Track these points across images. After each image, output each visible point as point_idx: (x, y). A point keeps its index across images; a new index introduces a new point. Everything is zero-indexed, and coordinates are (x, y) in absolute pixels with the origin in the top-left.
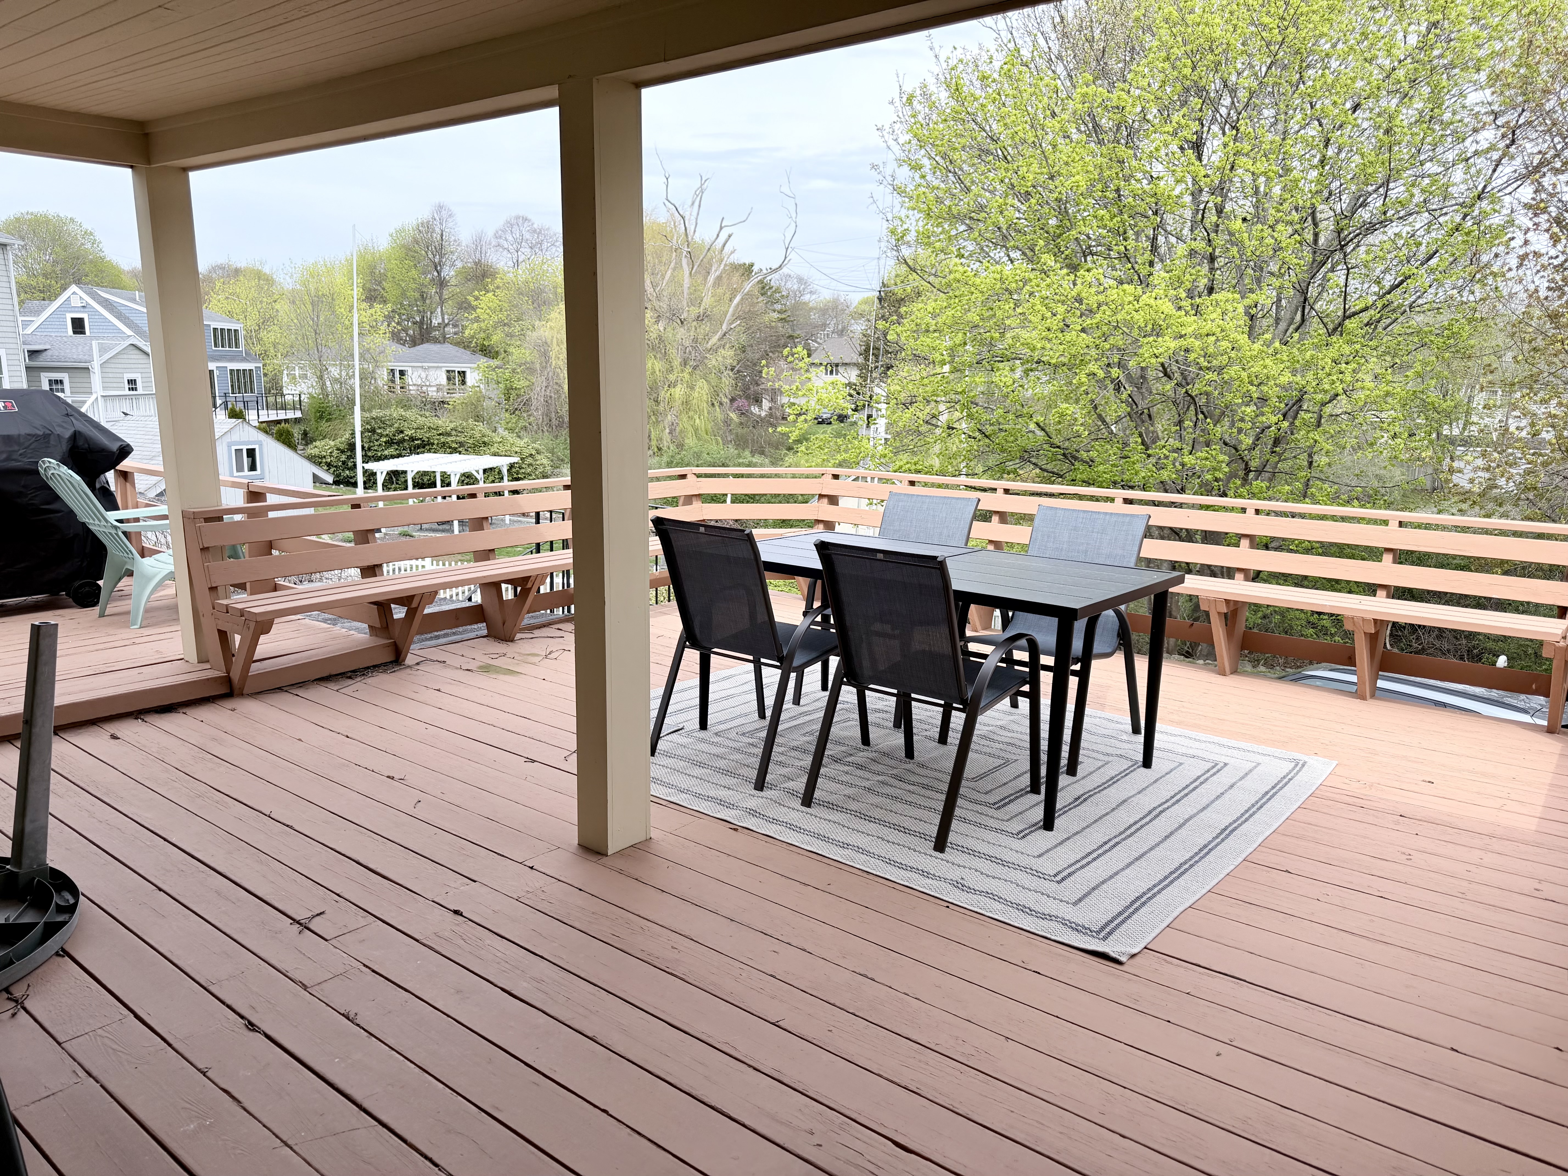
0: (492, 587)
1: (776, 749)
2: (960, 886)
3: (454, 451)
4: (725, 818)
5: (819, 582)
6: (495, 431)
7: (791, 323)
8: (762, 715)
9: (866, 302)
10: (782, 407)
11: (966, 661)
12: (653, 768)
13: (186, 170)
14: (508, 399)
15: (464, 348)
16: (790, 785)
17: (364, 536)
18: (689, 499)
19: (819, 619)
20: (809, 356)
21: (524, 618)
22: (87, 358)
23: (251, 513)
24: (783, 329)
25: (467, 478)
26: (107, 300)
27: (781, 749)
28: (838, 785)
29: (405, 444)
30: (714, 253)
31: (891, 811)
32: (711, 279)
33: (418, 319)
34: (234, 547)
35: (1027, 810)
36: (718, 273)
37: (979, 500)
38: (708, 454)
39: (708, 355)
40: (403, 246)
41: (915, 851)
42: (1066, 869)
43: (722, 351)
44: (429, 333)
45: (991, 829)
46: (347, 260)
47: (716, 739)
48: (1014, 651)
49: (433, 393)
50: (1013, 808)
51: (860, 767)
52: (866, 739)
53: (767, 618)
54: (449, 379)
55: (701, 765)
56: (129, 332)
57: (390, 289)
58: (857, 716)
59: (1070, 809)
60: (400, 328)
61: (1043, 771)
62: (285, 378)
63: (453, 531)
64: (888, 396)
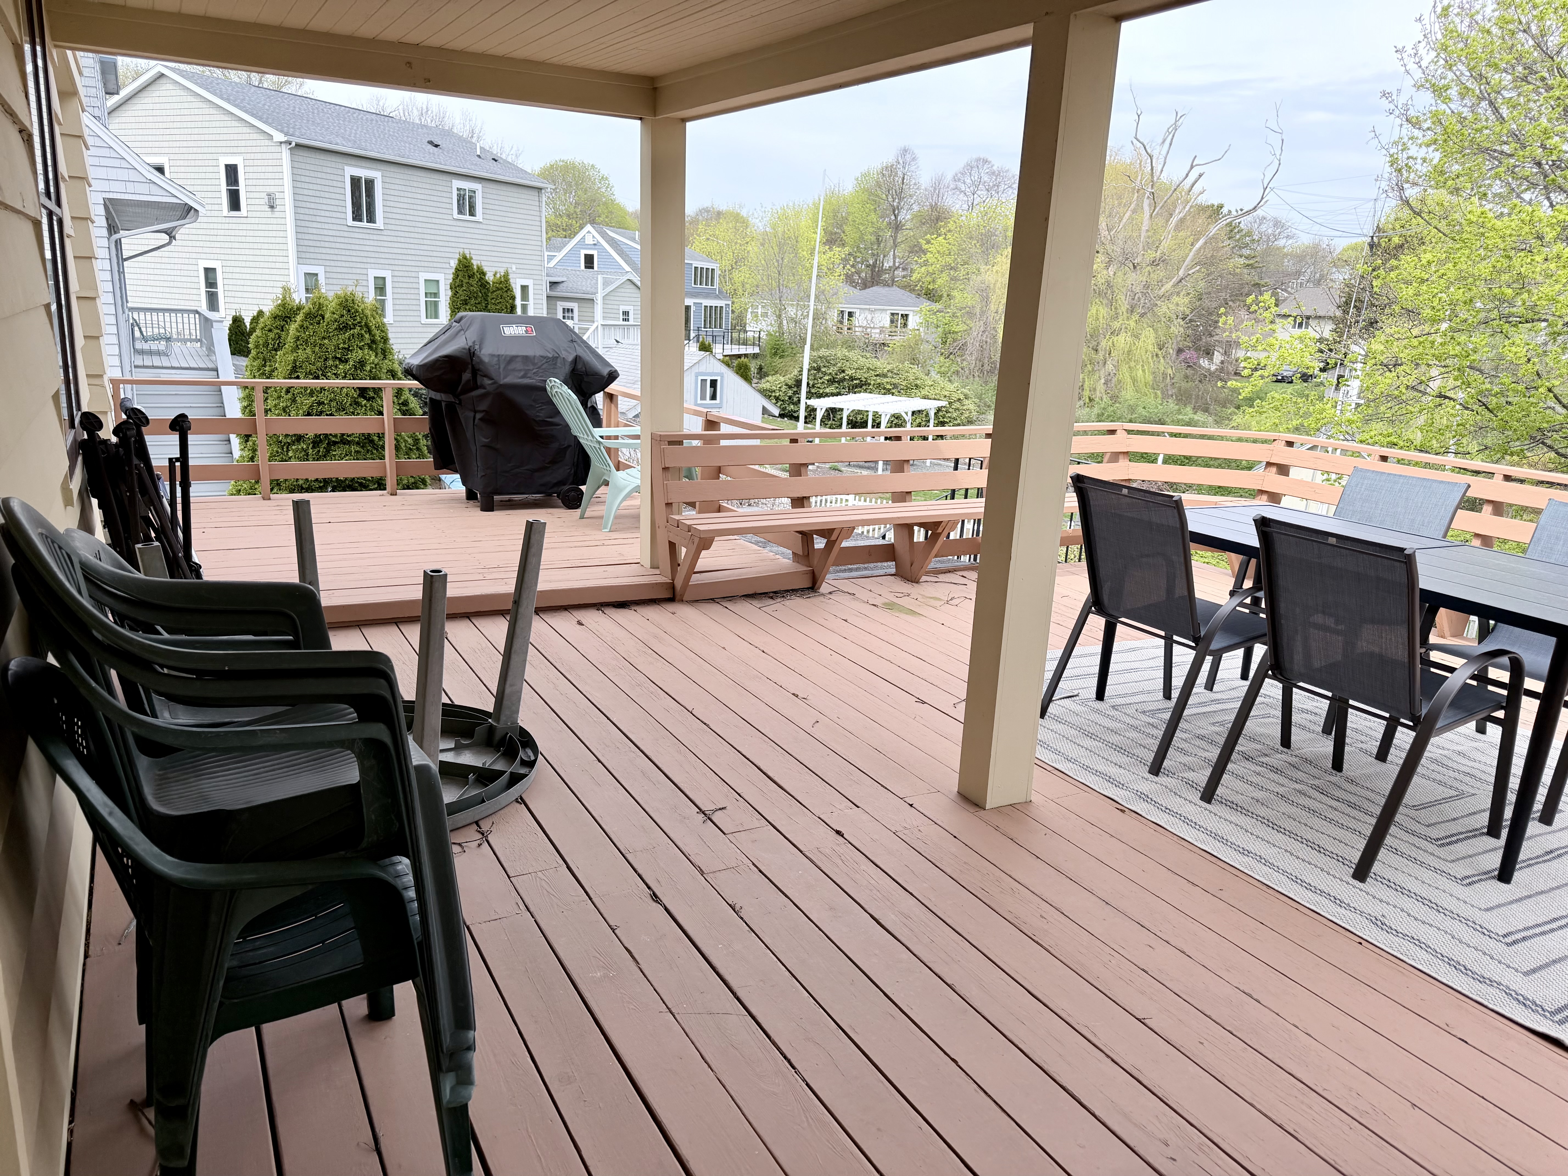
0: (905, 528)
1: (1178, 734)
2: (1379, 923)
3: (888, 392)
4: (1112, 797)
5: (1253, 561)
6: (927, 375)
7: (1258, 270)
8: (1167, 696)
9: (1354, 248)
10: (1237, 361)
11: (1425, 673)
12: (1041, 730)
13: (684, 120)
14: (945, 343)
15: (910, 291)
16: (1190, 775)
17: (797, 469)
18: (1115, 457)
19: (1248, 601)
20: (1277, 305)
21: (931, 561)
22: (593, 290)
23: (707, 440)
24: (1250, 277)
25: (897, 420)
26: (613, 239)
27: (1184, 736)
28: (1246, 786)
29: (845, 383)
30: (1181, 193)
31: (1306, 825)
32: (1174, 220)
33: (871, 262)
34: (689, 470)
35: (1480, 854)
36: (1181, 215)
37: (1469, 486)
38: (1144, 408)
39: (1159, 303)
40: (865, 190)
41: (1328, 874)
42: (1520, 931)
43: (1175, 299)
44: (879, 276)
45: (1429, 867)
46: (814, 204)
47: (1113, 713)
48: (1490, 668)
49: (876, 335)
50: (1461, 849)
51: (1276, 770)
52: (1286, 741)
53: (1186, 593)
54: (892, 321)
55: (1091, 736)
56: (628, 269)
57: (850, 234)
58: (1279, 714)
59: (1537, 863)
60: (853, 270)
61: (1508, 813)
62: (749, 316)
63: (877, 469)
64: (1367, 356)
